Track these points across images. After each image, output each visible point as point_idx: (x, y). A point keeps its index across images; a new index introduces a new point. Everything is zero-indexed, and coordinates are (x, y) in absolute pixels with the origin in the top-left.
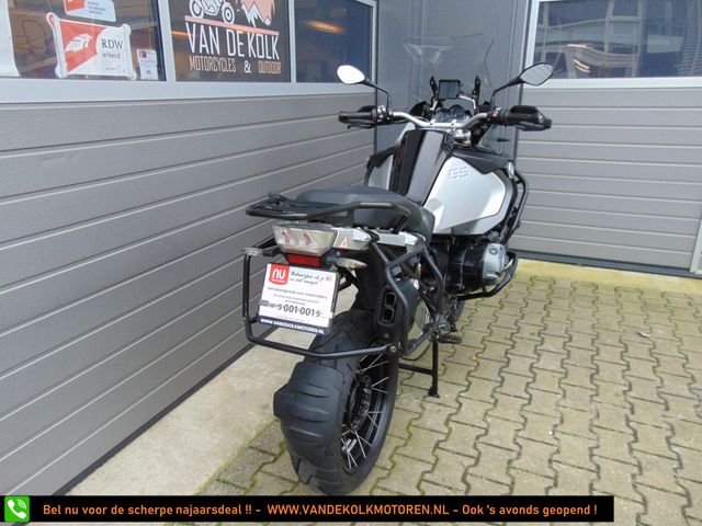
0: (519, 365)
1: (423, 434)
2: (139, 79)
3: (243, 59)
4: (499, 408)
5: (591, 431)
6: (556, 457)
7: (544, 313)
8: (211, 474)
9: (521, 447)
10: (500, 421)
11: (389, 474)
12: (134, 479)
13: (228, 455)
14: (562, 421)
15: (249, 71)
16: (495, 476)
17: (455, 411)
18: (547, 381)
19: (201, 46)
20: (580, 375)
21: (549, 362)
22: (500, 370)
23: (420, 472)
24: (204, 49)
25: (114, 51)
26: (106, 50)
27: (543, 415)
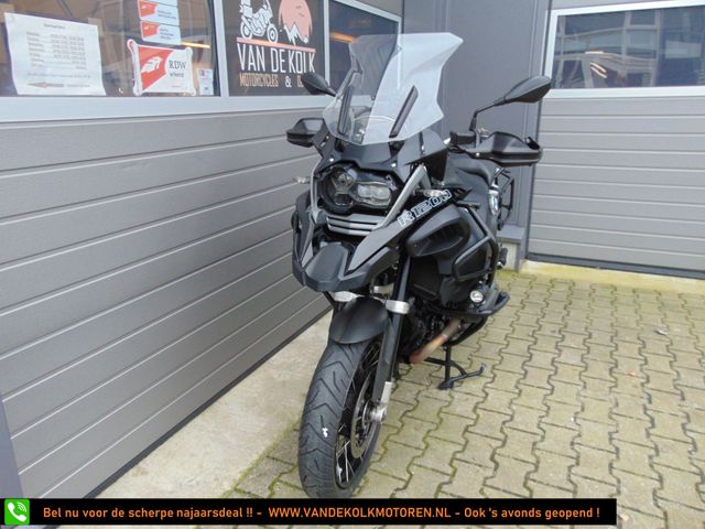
0: (542, 359)
1: (452, 419)
2: (198, 95)
3: (284, 75)
4: (523, 396)
5: (611, 418)
6: (577, 440)
7: (565, 312)
8: (261, 453)
9: (544, 431)
10: (524, 409)
11: (423, 454)
12: (193, 455)
13: (275, 436)
14: (583, 409)
15: (290, 86)
16: (522, 456)
17: (482, 400)
18: (567, 373)
19: (250, 64)
20: (599, 369)
21: (570, 357)
22: (524, 364)
23: (451, 452)
24: (252, 66)
25: (179, 71)
26: (172, 70)
27: (565, 403)
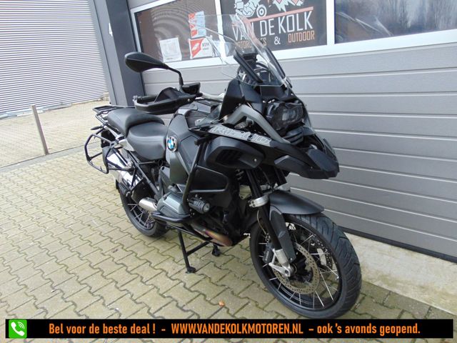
3: (274, 36)
